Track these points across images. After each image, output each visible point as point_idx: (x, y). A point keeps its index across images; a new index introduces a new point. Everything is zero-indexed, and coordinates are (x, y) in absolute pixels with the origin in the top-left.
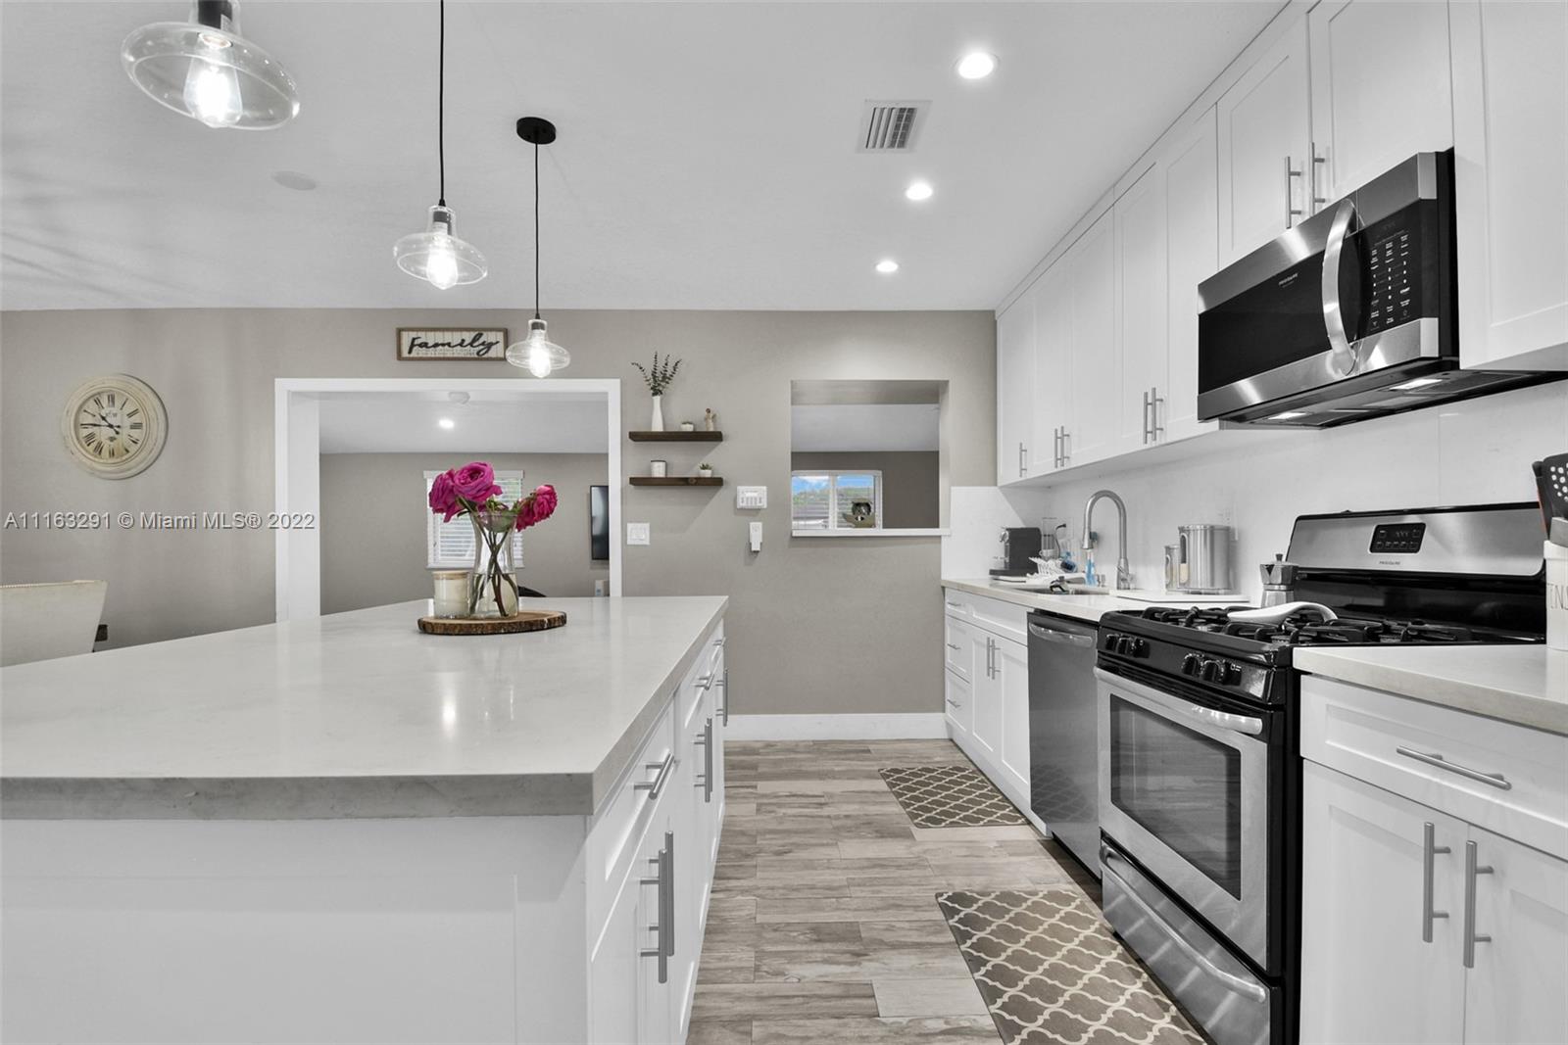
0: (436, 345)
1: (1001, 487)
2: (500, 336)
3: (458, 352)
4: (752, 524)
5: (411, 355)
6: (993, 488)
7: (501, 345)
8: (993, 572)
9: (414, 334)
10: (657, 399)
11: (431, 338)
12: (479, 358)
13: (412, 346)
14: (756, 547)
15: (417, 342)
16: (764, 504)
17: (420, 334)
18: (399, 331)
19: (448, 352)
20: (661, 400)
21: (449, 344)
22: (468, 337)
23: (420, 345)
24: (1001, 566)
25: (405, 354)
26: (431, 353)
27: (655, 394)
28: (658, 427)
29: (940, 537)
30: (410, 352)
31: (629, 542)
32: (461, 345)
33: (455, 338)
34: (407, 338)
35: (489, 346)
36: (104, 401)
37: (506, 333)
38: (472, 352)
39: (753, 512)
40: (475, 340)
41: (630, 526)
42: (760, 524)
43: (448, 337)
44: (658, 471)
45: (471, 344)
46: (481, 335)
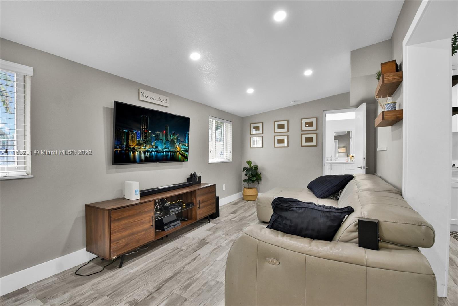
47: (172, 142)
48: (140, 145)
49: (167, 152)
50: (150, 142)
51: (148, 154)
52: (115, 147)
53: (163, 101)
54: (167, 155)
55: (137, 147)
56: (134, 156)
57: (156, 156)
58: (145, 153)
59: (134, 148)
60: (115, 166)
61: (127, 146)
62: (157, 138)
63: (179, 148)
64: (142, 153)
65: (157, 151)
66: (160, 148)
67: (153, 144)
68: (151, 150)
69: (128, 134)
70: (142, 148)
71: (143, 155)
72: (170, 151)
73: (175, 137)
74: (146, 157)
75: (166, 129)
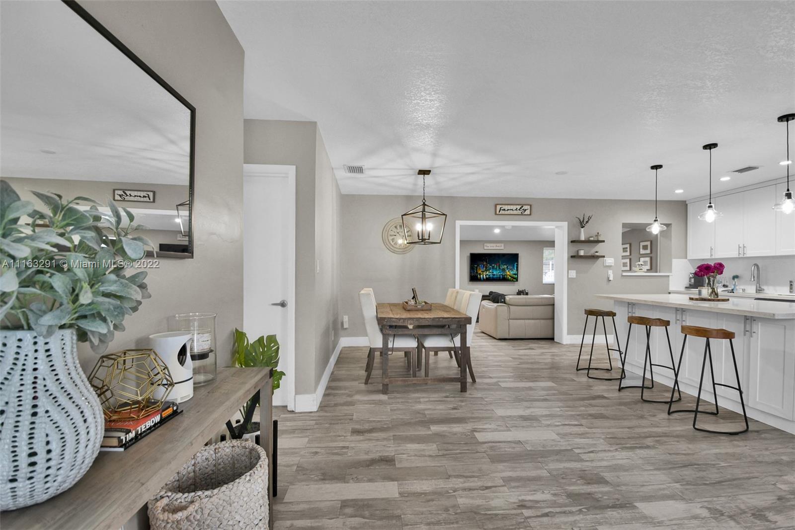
0: (508, 210)
1: (689, 260)
2: (529, 207)
3: (515, 212)
4: (609, 271)
5: (500, 213)
6: (686, 260)
7: (529, 210)
8: (686, 288)
9: (501, 206)
10: (583, 229)
11: (506, 207)
12: (522, 214)
13: (500, 210)
14: (611, 278)
15: (502, 209)
16: (613, 265)
17: (502, 206)
18: (496, 205)
19: (511, 212)
20: (584, 230)
21: (512, 210)
22: (519, 207)
23: (503, 210)
24: (688, 286)
25: (498, 213)
26: (506, 212)
27: (582, 227)
28: (583, 238)
29: (669, 276)
30: (499, 212)
31: (569, 277)
32: (516, 210)
33: (514, 207)
34: (498, 207)
35: (525, 210)
36: (398, 227)
37: (531, 206)
38: (519, 212)
39: (610, 267)
40: (520, 208)
41: (569, 271)
42: (611, 271)
43: (511, 207)
44: (582, 253)
45: (519, 210)
46: (523, 207)
47: (504, 270)
48: (483, 272)
49: (499, 275)
50: (489, 270)
51: (487, 276)
52: (471, 273)
53: (499, 247)
54: (500, 277)
55: (481, 273)
56: (480, 277)
57: (493, 277)
58: (486, 275)
59: (480, 273)
60: (471, 282)
61: (477, 272)
62: (493, 268)
63: (509, 273)
64: (484, 275)
65: (493, 275)
66: (495, 273)
67: (491, 271)
68: (489, 274)
69: (477, 267)
70: (484, 273)
71: (485, 277)
72: (502, 275)
73: (505, 266)
74: (486, 278)
75: (499, 262)
